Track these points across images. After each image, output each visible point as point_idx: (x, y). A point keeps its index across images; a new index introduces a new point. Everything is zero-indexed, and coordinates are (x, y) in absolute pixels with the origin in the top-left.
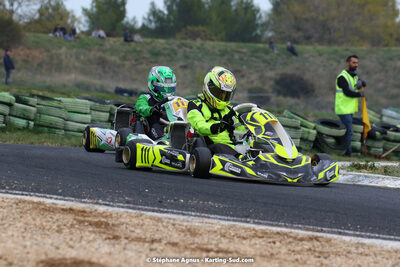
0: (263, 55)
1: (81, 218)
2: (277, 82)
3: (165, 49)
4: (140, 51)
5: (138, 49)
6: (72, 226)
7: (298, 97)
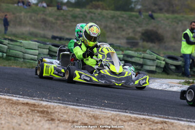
0: (135, 19)
1: (33, 108)
2: (143, 34)
3: (80, 14)
4: (66, 15)
5: (65, 14)
6: (28, 113)
7: (155, 43)
